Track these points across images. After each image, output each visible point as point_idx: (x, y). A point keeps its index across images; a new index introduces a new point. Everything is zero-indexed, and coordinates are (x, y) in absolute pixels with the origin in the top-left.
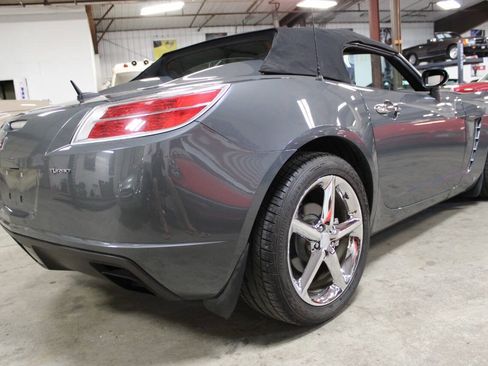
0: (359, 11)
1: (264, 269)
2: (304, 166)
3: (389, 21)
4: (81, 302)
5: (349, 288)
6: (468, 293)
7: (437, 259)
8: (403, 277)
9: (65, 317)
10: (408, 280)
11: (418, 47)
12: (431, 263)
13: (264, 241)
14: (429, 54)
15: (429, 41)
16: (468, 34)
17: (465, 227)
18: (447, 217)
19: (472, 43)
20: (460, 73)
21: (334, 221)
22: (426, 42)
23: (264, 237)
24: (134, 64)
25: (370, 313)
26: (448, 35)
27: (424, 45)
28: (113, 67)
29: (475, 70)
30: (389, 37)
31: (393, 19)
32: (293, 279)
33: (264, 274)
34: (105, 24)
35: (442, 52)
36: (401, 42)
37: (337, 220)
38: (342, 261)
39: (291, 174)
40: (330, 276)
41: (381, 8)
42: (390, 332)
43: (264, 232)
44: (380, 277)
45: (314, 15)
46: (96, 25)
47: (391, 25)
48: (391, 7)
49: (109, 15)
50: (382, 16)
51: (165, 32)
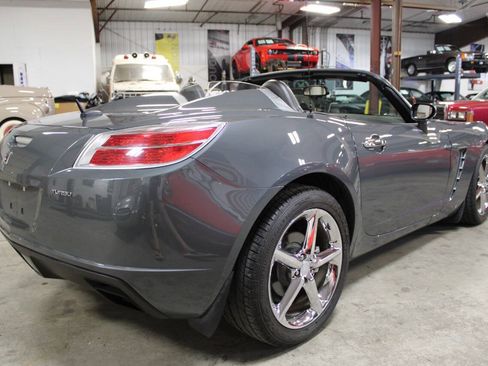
0: (362, 18)
1: (246, 294)
2: (289, 201)
3: (390, 30)
4: (71, 307)
5: (325, 312)
6: (437, 324)
7: (411, 285)
8: (378, 303)
9: (55, 321)
10: (382, 306)
11: (417, 57)
12: (405, 290)
13: (247, 270)
14: (428, 65)
15: (428, 52)
16: (467, 48)
17: (443, 254)
18: (429, 241)
19: (470, 58)
20: (457, 86)
21: (315, 249)
22: (425, 54)
23: (248, 265)
24: (135, 56)
25: (342, 337)
26: (448, 48)
27: (423, 57)
28: (113, 57)
29: (473, 83)
30: (389, 45)
31: (394, 28)
32: (272, 304)
33: (246, 300)
34: (108, 14)
35: (441, 64)
36: (400, 53)
37: (318, 249)
38: (320, 287)
39: (277, 208)
40: (308, 300)
41: (383, 17)
42: (359, 358)
43: (248, 261)
44: (356, 301)
45: (317, 19)
46: (99, 14)
47: (392, 34)
48: (393, 17)
49: (113, 6)
50: (384, 24)
51: (167, 25)
